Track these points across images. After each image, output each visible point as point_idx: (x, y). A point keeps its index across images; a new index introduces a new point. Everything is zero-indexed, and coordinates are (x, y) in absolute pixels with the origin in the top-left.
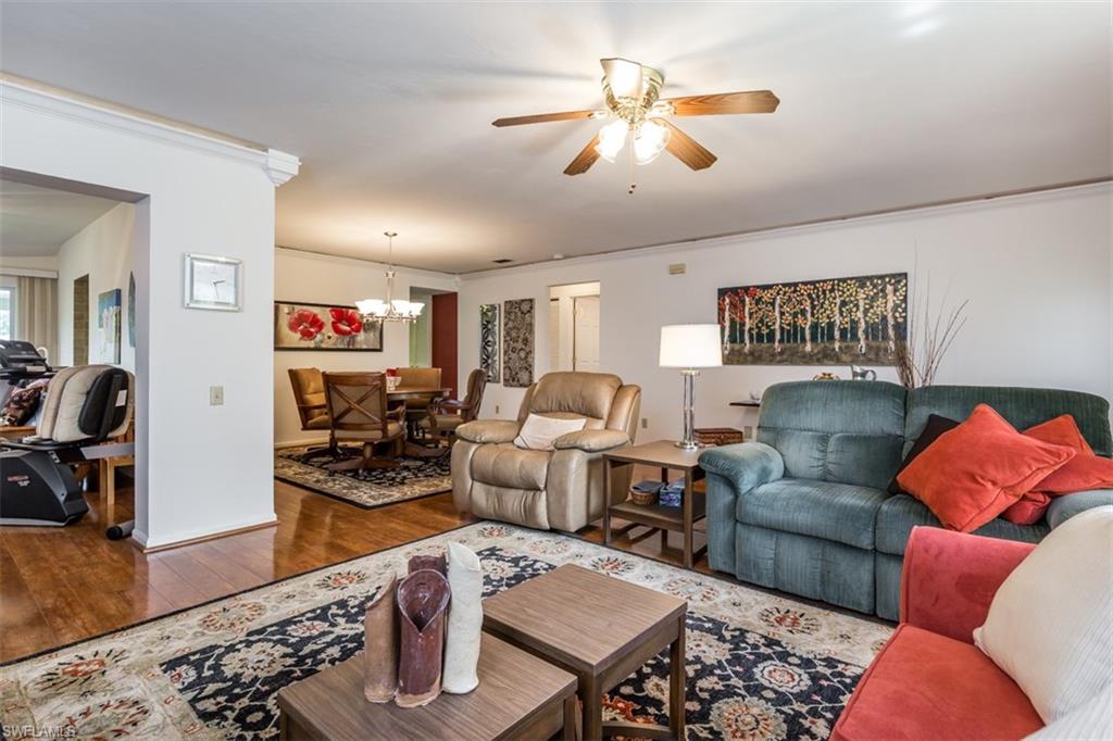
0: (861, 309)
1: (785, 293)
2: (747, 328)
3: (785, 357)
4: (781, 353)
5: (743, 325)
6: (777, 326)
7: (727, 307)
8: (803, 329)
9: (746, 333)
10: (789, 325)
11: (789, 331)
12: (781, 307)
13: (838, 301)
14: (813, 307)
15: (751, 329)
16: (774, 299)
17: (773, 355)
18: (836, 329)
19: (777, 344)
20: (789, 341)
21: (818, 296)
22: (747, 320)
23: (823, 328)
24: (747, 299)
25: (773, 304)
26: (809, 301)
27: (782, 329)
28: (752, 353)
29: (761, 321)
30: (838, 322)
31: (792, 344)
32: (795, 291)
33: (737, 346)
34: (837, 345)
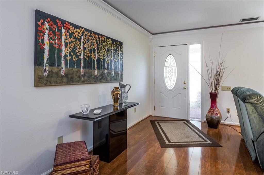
0: (113, 54)
1: (86, 35)
2: (63, 54)
3: (86, 78)
4: (84, 76)
5: (60, 50)
6: (82, 57)
7: (47, 32)
8: (94, 61)
9: (63, 59)
10: (88, 57)
11: (88, 61)
12: (84, 44)
13: (106, 48)
14: (98, 49)
15: (66, 56)
16: (80, 37)
17: (80, 77)
18: (106, 63)
19: (82, 69)
20: (88, 68)
21: (100, 43)
22: (63, 48)
23: (101, 61)
24: (63, 31)
25: (80, 40)
26: (96, 44)
27: (84, 58)
28: (66, 75)
29: (73, 51)
30: (106, 59)
31: (89, 70)
32: (90, 36)
33: (55, 69)
34: (106, 71)
